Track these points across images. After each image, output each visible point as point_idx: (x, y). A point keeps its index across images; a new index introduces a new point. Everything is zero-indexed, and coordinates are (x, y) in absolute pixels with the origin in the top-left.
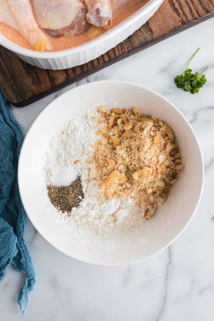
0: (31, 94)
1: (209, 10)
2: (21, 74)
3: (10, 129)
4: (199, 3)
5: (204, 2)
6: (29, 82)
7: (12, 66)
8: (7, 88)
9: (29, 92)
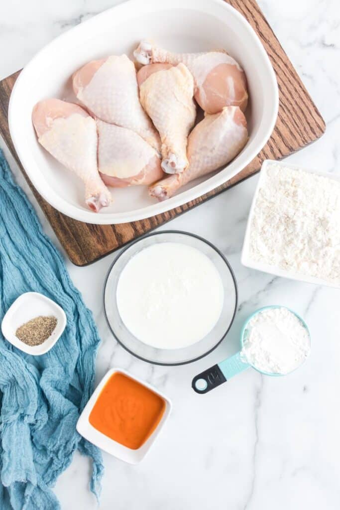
0: (97, 254)
1: (294, 148)
2: (84, 232)
3: (70, 299)
4: (281, 140)
5: (287, 139)
6: (94, 242)
7: (74, 224)
8: (70, 248)
9: (94, 252)
